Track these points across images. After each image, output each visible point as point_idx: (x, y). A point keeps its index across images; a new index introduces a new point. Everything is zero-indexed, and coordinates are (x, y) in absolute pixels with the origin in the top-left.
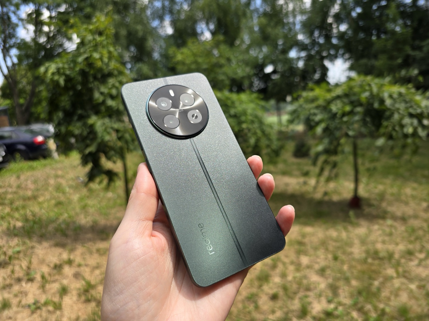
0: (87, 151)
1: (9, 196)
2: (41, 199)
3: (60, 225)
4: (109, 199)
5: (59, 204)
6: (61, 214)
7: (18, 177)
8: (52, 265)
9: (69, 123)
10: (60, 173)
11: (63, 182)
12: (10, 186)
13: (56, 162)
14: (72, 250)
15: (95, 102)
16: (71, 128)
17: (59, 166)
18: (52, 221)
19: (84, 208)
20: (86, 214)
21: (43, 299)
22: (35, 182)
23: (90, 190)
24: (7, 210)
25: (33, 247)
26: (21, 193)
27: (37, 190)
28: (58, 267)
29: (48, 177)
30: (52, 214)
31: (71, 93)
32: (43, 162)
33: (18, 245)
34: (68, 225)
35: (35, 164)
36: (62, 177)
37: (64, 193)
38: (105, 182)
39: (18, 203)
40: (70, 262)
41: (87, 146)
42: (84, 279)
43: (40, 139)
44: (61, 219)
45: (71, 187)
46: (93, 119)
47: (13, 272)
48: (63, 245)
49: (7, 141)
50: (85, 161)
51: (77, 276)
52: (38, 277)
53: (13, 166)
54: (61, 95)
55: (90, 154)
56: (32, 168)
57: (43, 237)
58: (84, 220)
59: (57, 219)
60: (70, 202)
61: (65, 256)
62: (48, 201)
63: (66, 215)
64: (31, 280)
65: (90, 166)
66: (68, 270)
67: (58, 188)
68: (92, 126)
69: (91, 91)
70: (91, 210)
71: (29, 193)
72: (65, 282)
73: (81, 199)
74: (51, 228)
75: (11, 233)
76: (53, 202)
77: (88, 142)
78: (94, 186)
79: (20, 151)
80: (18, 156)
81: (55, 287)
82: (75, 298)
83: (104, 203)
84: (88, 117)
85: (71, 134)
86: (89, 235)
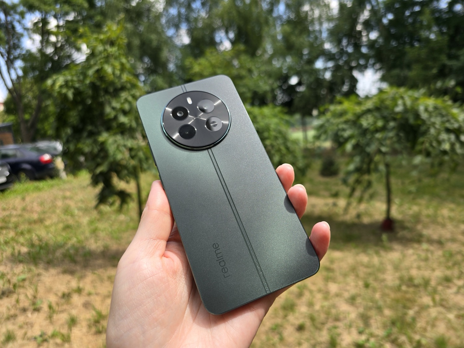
0: (99, 170)
1: (14, 220)
2: (48, 223)
3: (68, 250)
4: (121, 223)
5: (67, 227)
6: (70, 239)
7: (23, 199)
8: (60, 294)
9: (78, 140)
10: (68, 194)
11: (72, 204)
12: (15, 208)
13: (64, 182)
14: (81, 278)
15: (106, 118)
16: (80, 145)
17: (67, 186)
18: (60, 246)
19: (94, 232)
20: (97, 238)
21: (50, 331)
22: (42, 204)
23: (100, 213)
24: (12, 234)
25: (39, 275)
26: (27, 216)
27: (44, 212)
28: (66, 296)
29: (55, 199)
30: (60, 239)
31: (80, 108)
32: (50, 182)
33: (22, 272)
34: (77, 250)
35: (41, 184)
36: (71, 198)
37: (72, 215)
38: (118, 203)
39: (24, 227)
40: (79, 291)
41: (98, 165)
42: (94, 309)
43: (47, 157)
44: (70, 244)
45: (80, 209)
46: (104, 137)
47: (18, 301)
48: (72, 273)
49: (12, 160)
50: (95, 181)
51: (87, 305)
52: (45, 307)
53: (18, 187)
54: (69, 110)
55: (101, 173)
56: (38, 189)
57: (50, 263)
58: (94, 245)
59: (65, 244)
60: (79, 225)
61: (74, 284)
62: (56, 224)
63: (74, 240)
64: (37, 310)
65: (101, 186)
66: (76, 300)
67: (67, 211)
68: (103, 144)
69: (101, 105)
70: (102, 234)
71: (35, 216)
72: (74, 312)
73: (91, 222)
74: (58, 254)
75: (16, 259)
76: (61, 226)
77: (99, 160)
78: (105, 208)
79: (25, 170)
80: (23, 176)
81: (63, 317)
82: (85, 330)
83: (116, 227)
84: (99, 133)
85: (80, 152)
86: (99, 262)
